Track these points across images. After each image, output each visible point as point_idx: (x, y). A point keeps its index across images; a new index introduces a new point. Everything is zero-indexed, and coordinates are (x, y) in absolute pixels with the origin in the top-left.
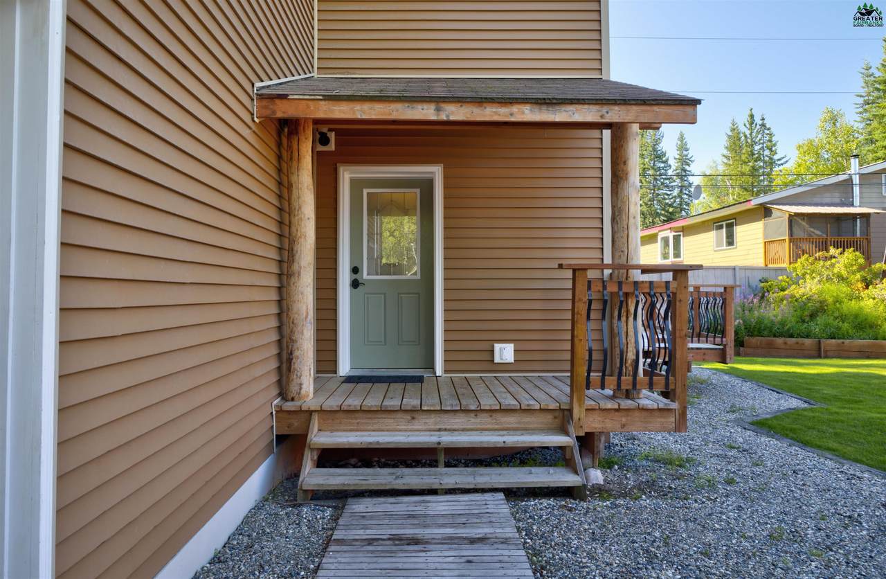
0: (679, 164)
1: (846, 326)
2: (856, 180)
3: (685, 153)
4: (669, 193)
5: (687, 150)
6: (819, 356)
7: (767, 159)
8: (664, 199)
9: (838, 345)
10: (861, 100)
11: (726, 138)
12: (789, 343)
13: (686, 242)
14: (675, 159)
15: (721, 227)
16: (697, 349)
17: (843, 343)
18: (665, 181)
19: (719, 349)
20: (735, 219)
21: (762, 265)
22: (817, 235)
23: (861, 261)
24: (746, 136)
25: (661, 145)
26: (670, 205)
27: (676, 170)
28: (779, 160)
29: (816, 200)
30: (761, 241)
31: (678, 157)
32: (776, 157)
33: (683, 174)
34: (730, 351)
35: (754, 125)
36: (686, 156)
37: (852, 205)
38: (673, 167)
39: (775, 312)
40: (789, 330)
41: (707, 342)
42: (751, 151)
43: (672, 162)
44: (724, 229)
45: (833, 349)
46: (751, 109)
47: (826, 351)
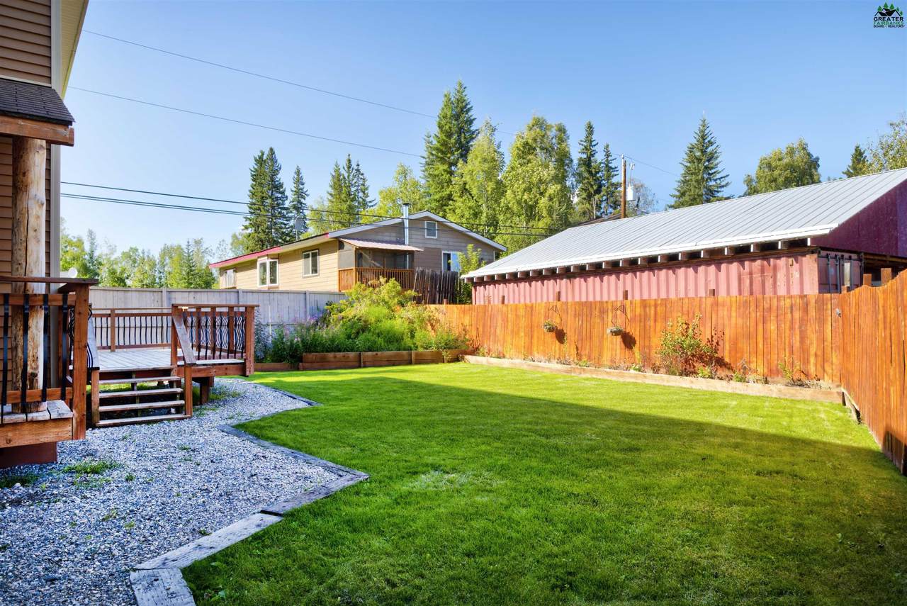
0: (296, 196)
1: (380, 341)
2: (407, 224)
3: (301, 186)
4: (285, 222)
5: (303, 184)
6: (359, 367)
7: (361, 200)
8: (281, 228)
9: (373, 356)
10: (423, 161)
11: (330, 178)
12: (338, 356)
13: (281, 268)
14: (292, 191)
15: (307, 256)
16: (220, 364)
17: (377, 354)
18: (283, 211)
19: (241, 363)
20: (318, 249)
21: (337, 291)
22: (377, 267)
23: (399, 288)
24: (344, 178)
25: (278, 176)
26: (288, 235)
27: (293, 202)
28: (370, 202)
29: (380, 237)
30: (336, 270)
31: (294, 189)
32: (368, 199)
33: (298, 207)
34: (251, 365)
35: (351, 169)
36: (302, 189)
37: (404, 244)
38: (290, 199)
39: (334, 330)
40: (337, 346)
41: (235, 358)
42: (349, 192)
43: (288, 193)
44: (310, 258)
45: (370, 359)
46: (349, 155)
47: (364, 362)
